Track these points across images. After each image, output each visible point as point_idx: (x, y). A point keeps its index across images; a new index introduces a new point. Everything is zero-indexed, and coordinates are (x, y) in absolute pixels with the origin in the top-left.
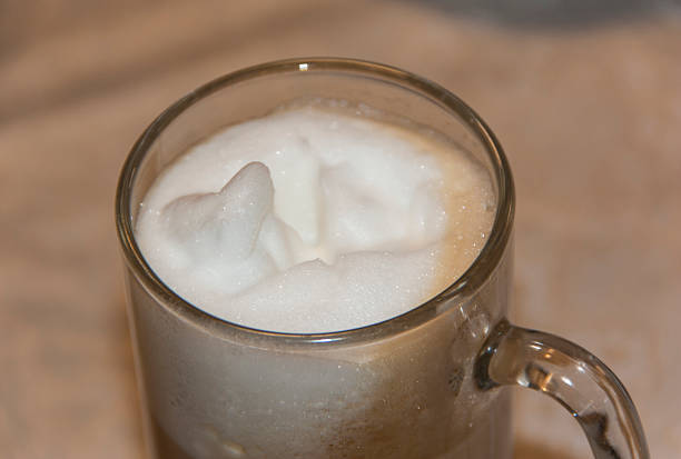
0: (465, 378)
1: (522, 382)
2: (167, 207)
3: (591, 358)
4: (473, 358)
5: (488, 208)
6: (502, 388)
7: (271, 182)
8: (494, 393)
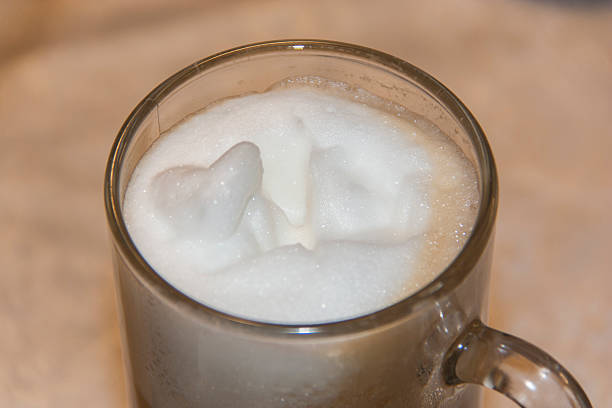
0: (434, 372)
1: (488, 384)
2: (159, 176)
3: (557, 367)
4: (442, 354)
5: (471, 206)
6: (467, 385)
7: (261, 163)
8: (459, 389)
